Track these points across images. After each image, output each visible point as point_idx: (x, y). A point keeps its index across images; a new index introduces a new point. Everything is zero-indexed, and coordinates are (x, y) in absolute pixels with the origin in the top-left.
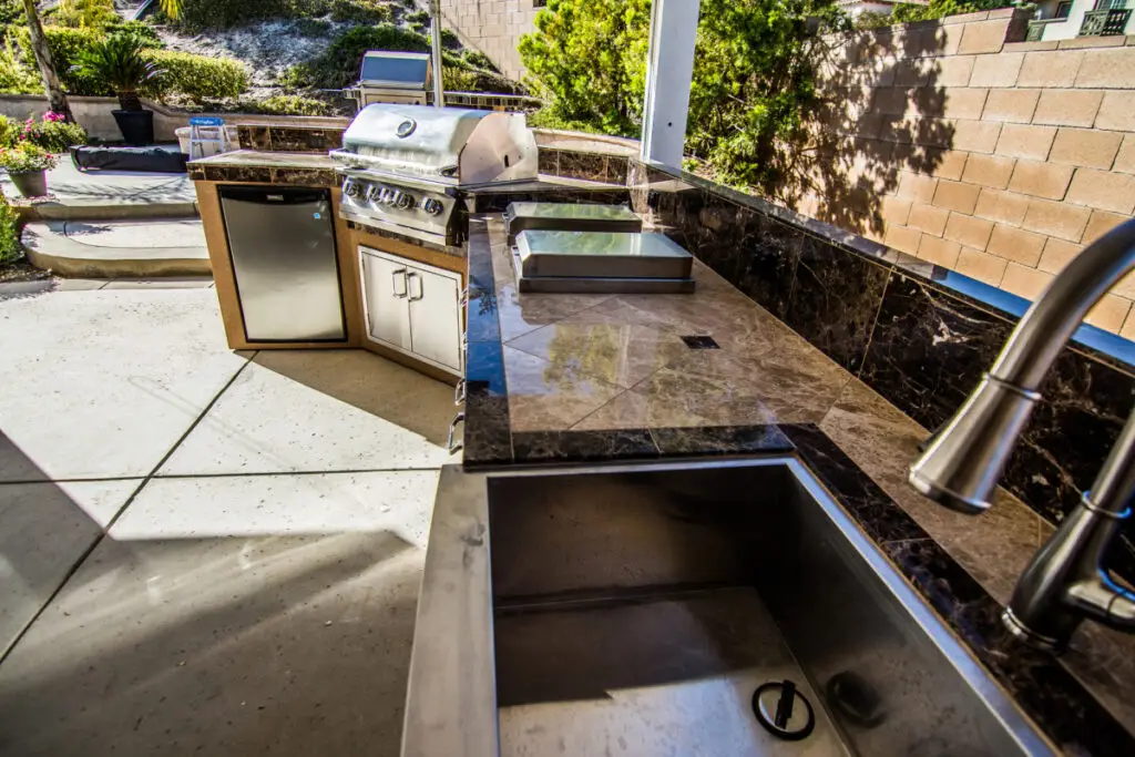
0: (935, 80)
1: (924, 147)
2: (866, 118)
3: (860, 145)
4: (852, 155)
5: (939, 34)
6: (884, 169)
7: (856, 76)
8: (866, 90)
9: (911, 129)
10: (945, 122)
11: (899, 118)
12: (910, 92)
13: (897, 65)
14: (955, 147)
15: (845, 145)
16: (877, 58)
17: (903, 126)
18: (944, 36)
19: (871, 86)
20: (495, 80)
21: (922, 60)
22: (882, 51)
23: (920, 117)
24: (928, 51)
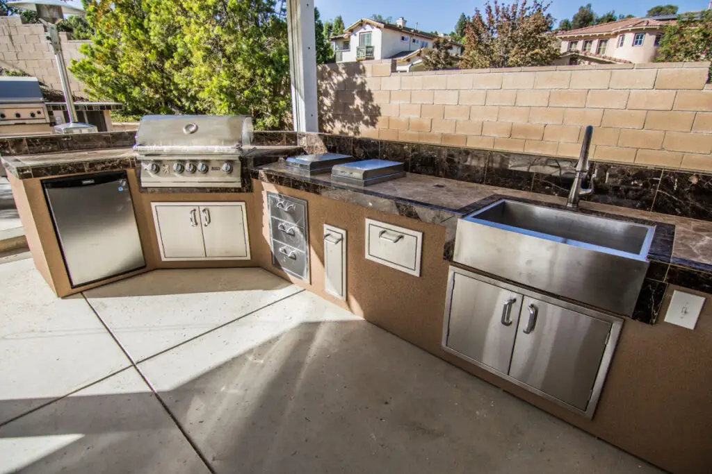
0: (365, 87)
1: (369, 116)
2: (335, 105)
3: (336, 117)
4: (333, 122)
5: (361, 67)
6: (352, 127)
7: (324, 85)
8: (331, 92)
9: (360, 108)
10: (375, 104)
11: (352, 103)
12: (354, 92)
13: (344, 81)
14: (382, 115)
15: (327, 117)
16: (333, 77)
17: (355, 107)
18: (364, 68)
19: (333, 89)
20: (47, 91)
21: (356, 78)
22: (334, 74)
23: (363, 103)
24: (358, 74)
